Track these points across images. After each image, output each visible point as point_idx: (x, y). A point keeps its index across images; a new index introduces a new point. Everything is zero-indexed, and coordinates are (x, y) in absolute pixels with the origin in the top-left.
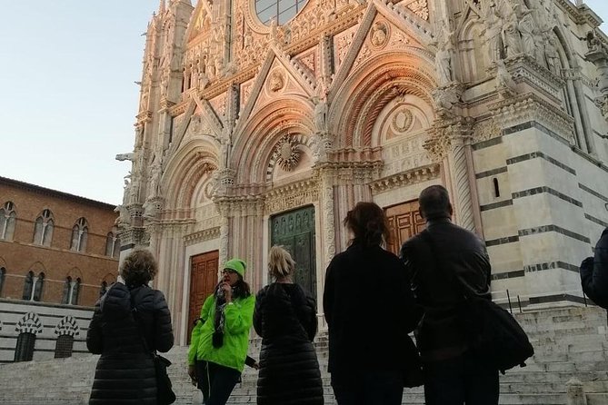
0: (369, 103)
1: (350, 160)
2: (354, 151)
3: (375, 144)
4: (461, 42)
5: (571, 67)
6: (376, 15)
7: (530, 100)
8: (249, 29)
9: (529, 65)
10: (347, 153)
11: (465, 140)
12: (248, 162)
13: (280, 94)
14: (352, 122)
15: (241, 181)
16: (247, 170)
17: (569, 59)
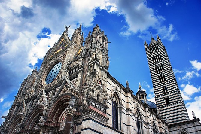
0: (59, 109)
1: (48, 125)
2: (52, 123)
3: (59, 121)
4: (82, 92)
5: (120, 104)
6: (66, 83)
7: (90, 111)
8: (42, 84)
9: (94, 101)
10: (50, 123)
11: (75, 122)
12: (30, 122)
13: (41, 104)
14: (54, 113)
15: (26, 128)
16: (28, 125)
17: (119, 101)
